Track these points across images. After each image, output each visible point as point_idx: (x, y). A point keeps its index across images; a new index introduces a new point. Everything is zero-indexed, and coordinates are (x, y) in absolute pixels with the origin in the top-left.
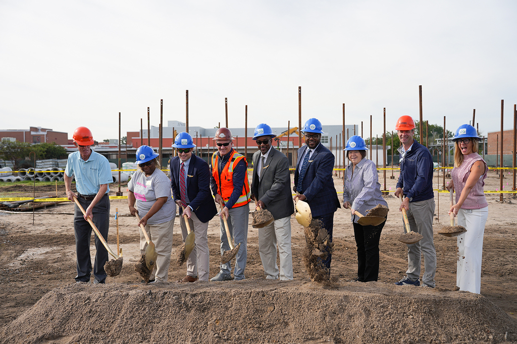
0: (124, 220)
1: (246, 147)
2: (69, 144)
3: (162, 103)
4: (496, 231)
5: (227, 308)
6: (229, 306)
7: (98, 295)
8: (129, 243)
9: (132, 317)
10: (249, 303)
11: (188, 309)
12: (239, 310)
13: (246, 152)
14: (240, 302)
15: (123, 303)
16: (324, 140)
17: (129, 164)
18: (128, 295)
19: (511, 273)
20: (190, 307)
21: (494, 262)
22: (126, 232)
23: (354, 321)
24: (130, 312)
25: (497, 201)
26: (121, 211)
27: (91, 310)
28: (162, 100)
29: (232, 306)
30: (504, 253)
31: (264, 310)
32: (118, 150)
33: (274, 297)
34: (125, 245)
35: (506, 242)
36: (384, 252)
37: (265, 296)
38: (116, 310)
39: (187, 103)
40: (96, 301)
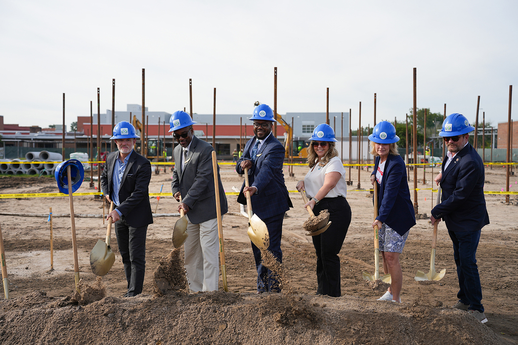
0: (65, 222)
1: (214, 137)
2: (5, 129)
3: (114, 83)
4: (497, 237)
5: (171, 327)
6: (174, 324)
7: (15, 313)
8: (67, 249)
9: (55, 339)
10: (197, 321)
11: (125, 328)
12: (185, 328)
13: (214, 142)
14: (187, 319)
15: (46, 322)
16: (308, 129)
17: (78, 155)
18: (52, 312)
19: (508, 286)
20: (128, 326)
21: (491, 273)
22: (66, 236)
23: (318, 342)
24: (53, 333)
25: (502, 202)
26: (63, 211)
27: (4, 332)
28: (114, 80)
29: (177, 324)
30: (504, 263)
31: (214, 328)
32: (61, 137)
33: (227, 313)
34: (63, 251)
35: (507, 250)
36: (365, 261)
37: (216, 312)
38: (36, 331)
39: (144, 84)
40: (12, 321)
